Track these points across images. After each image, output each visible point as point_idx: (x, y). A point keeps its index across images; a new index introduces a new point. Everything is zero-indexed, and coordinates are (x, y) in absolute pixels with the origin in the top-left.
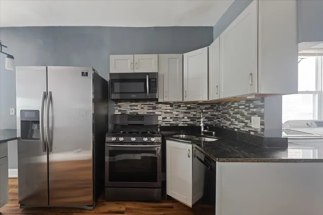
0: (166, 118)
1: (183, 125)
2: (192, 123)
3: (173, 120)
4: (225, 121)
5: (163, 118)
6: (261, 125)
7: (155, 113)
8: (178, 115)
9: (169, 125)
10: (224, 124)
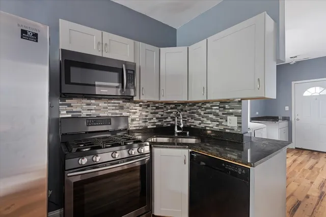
1: (152, 127)
2: (160, 123)
3: (143, 122)
4: (193, 121)
6: (238, 123)
7: (122, 114)
8: (147, 116)
10: (191, 124)
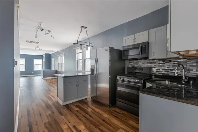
0: (159, 69)
3: (165, 71)
5: (157, 70)
7: (151, 66)
8: (169, 68)
9: (162, 74)
